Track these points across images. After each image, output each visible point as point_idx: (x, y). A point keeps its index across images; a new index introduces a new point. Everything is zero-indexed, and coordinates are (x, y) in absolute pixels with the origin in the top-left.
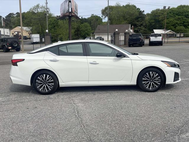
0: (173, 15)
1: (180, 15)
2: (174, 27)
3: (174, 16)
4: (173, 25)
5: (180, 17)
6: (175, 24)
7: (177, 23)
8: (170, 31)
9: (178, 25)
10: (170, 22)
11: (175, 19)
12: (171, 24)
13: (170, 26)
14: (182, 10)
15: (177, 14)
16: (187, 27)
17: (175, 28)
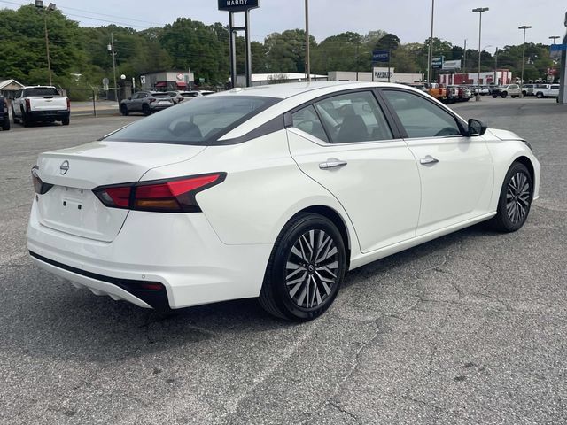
0: (11, 34)
1: (35, 35)
2: (23, 69)
3: (16, 35)
4: (19, 65)
5: (34, 39)
6: (24, 62)
7: (29, 59)
8: (13, 84)
9: (34, 64)
10: (7, 54)
11: (22, 46)
12: (11, 60)
13: (9, 66)
14: (38, 21)
15: (24, 32)
16: (60, 71)
17: (26, 72)
